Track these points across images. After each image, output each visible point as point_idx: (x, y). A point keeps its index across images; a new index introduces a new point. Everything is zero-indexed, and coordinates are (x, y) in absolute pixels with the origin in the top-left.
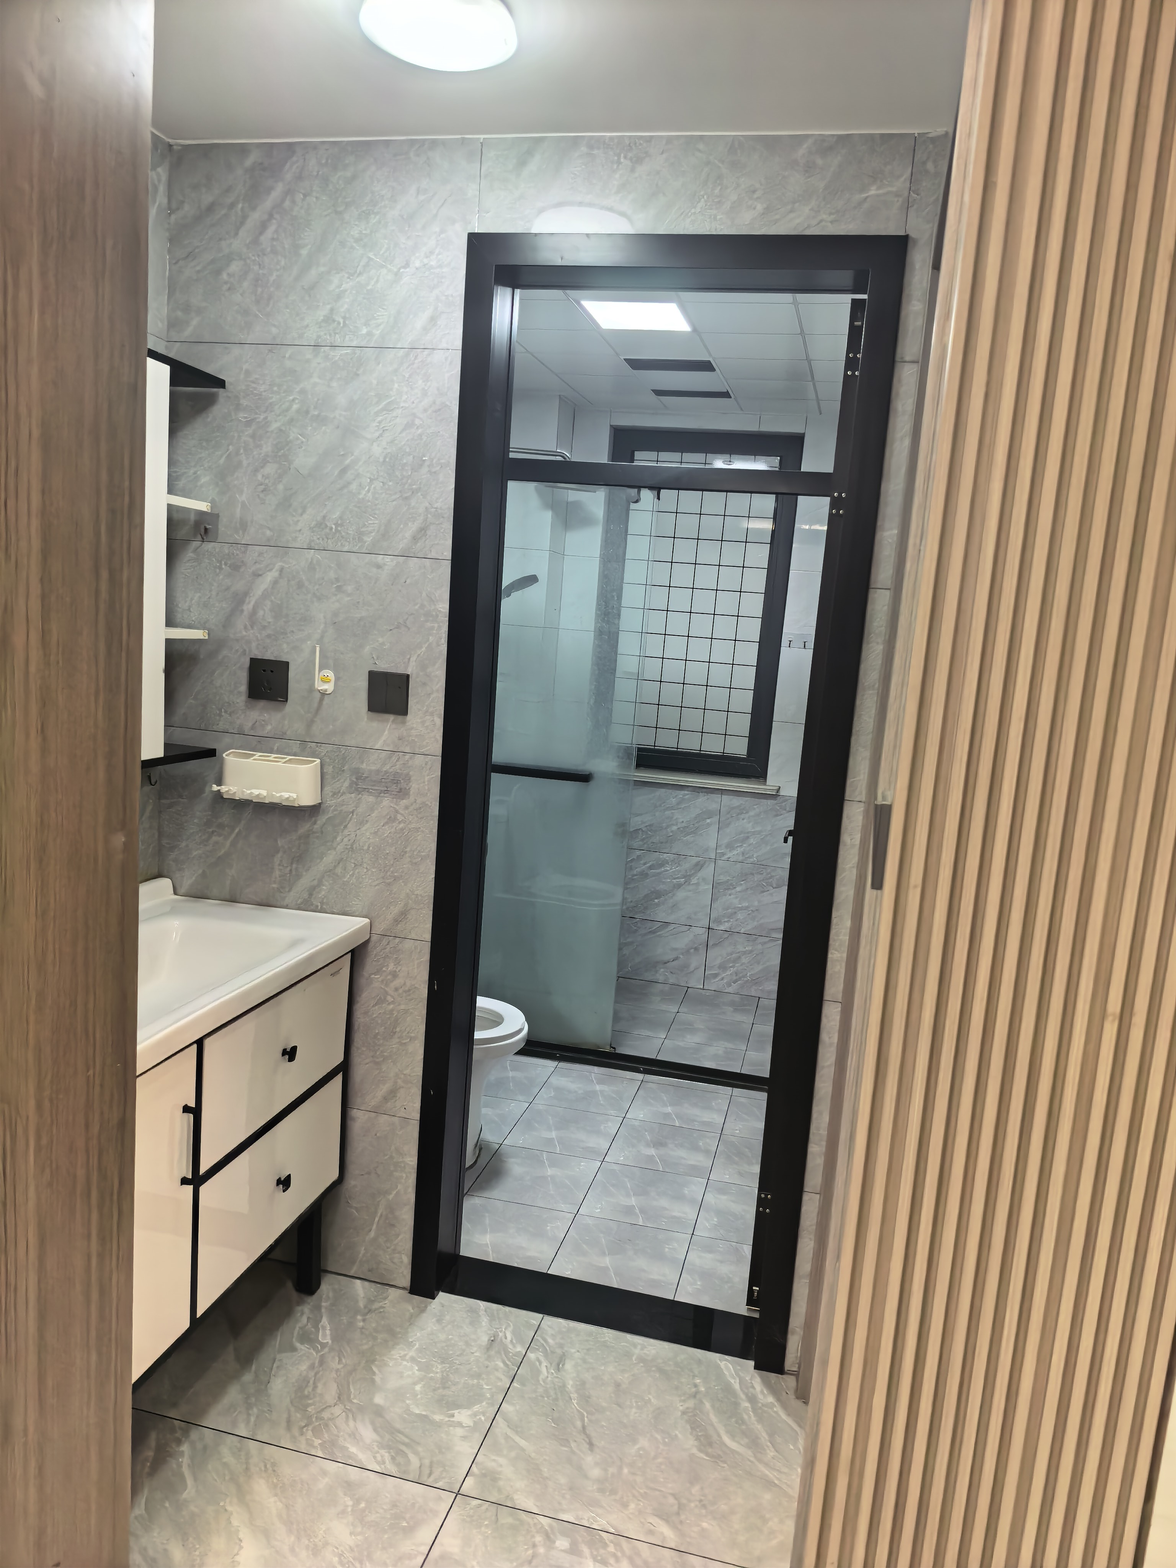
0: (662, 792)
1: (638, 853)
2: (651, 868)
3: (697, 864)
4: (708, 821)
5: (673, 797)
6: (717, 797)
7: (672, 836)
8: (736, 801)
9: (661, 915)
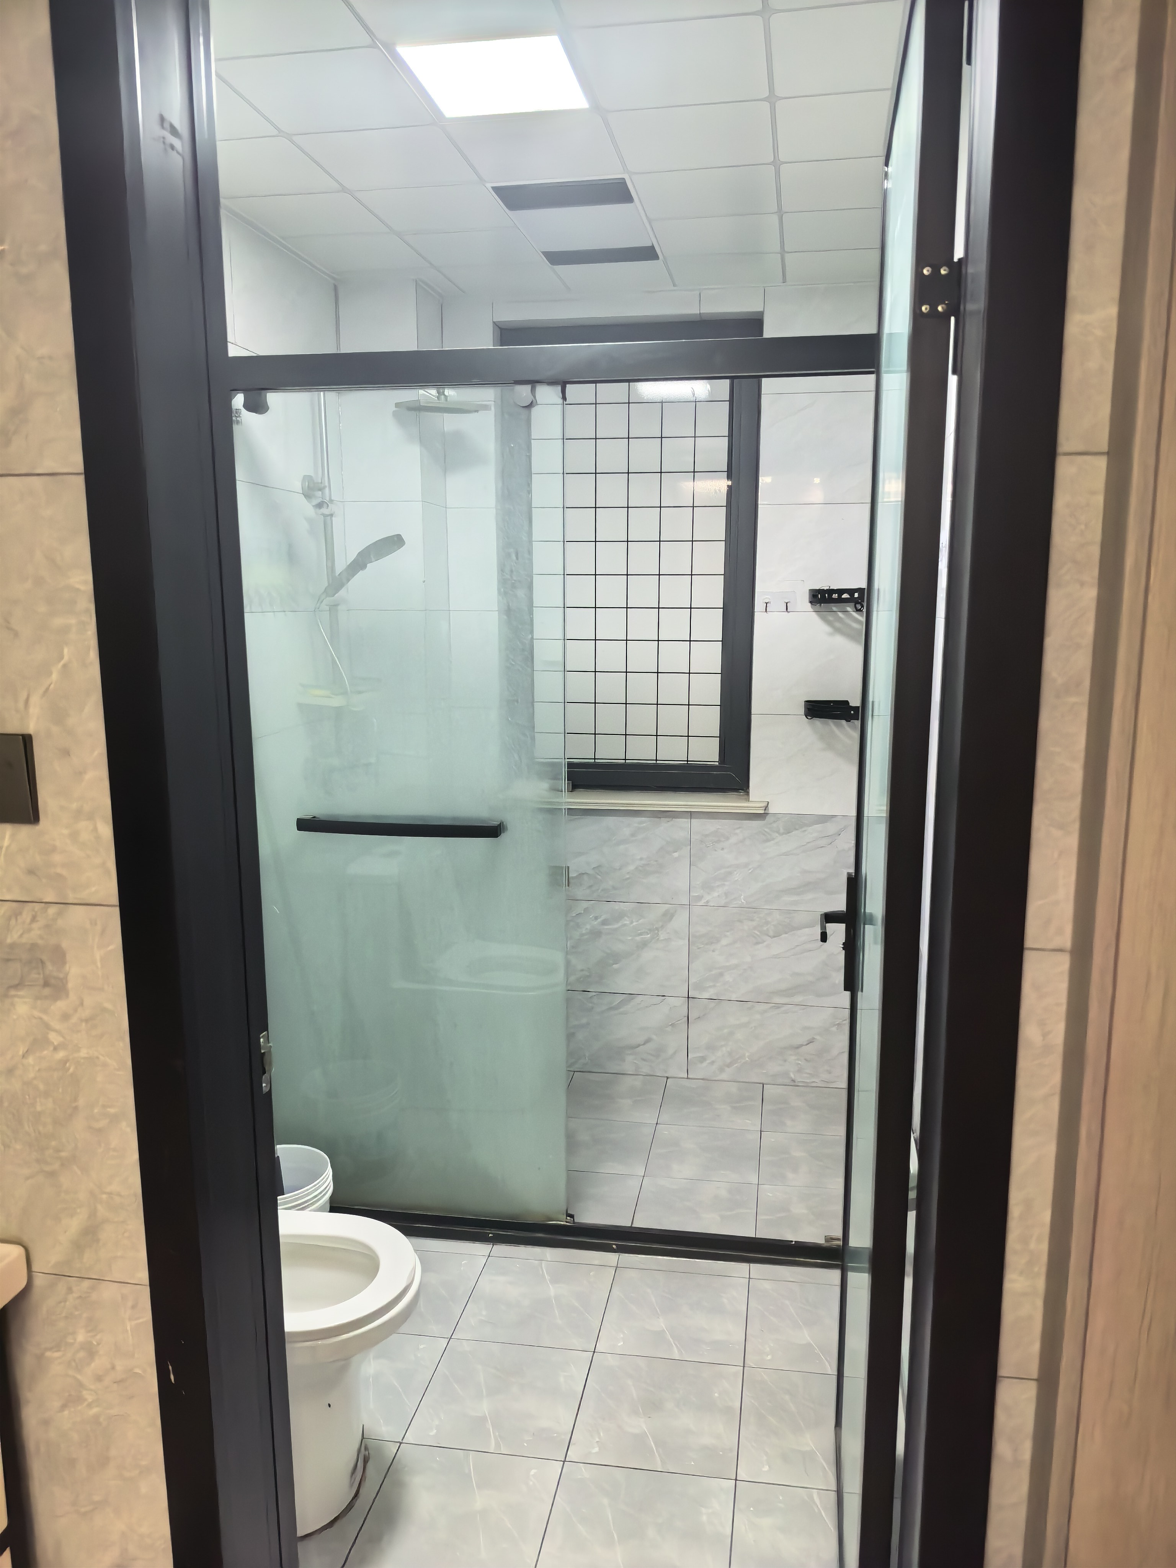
0: (610, 821)
1: (585, 905)
2: (604, 923)
3: (665, 914)
4: (676, 855)
5: (626, 826)
6: (684, 822)
7: (628, 878)
8: (712, 826)
9: (623, 983)
